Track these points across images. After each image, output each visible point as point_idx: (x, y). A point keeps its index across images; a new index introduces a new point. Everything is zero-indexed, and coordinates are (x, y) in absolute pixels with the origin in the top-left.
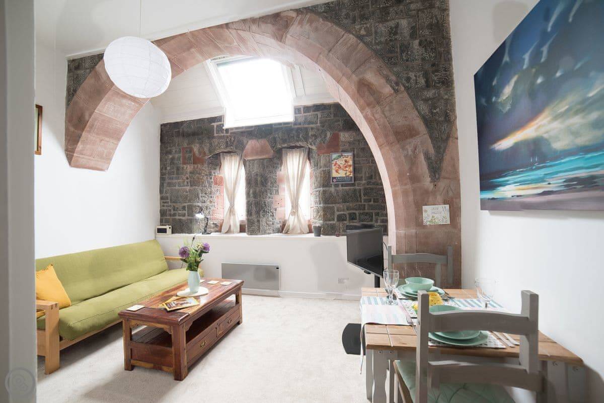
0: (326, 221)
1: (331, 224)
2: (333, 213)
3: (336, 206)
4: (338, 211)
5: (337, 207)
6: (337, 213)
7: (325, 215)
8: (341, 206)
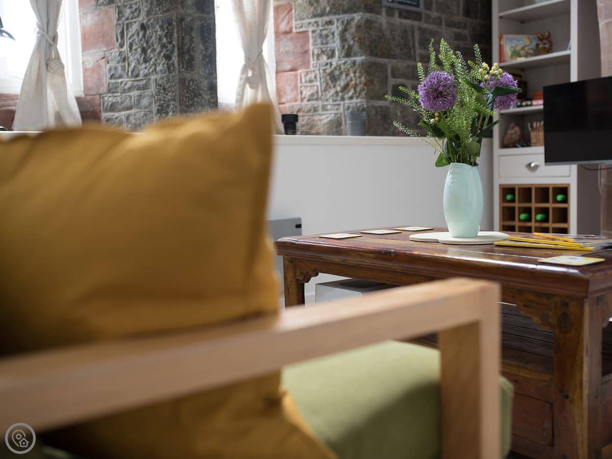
0: (372, 98)
1: (381, 107)
2: (384, 81)
3: (390, 63)
4: (394, 76)
5: (392, 67)
6: (392, 81)
7: (369, 83)
8: (400, 65)
